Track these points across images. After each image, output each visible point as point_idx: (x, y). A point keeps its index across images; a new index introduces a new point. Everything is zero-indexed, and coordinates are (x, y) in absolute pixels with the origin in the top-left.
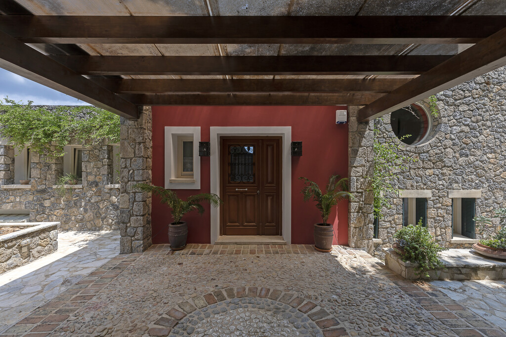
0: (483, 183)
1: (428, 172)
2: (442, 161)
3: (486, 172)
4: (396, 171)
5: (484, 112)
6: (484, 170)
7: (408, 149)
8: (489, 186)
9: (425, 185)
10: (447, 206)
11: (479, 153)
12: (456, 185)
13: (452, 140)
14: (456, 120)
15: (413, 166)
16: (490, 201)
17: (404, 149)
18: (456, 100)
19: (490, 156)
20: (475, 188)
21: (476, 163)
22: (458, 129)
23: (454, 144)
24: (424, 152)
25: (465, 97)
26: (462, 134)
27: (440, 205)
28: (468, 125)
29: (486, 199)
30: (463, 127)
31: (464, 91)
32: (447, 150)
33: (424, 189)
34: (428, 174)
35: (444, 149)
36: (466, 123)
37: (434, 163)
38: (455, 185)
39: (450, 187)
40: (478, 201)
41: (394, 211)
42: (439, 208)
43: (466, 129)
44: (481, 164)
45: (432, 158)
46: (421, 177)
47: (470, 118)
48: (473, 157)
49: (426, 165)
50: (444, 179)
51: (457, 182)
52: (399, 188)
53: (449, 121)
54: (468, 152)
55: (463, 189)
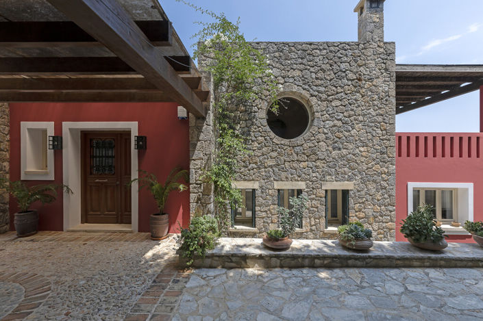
0: (355, 175)
1: (303, 165)
2: (315, 154)
3: (358, 164)
4: (271, 164)
5: (356, 107)
6: (357, 163)
7: (282, 142)
8: (361, 178)
9: (299, 177)
10: (321, 197)
11: (351, 146)
12: (330, 177)
13: (325, 134)
14: (329, 114)
15: (288, 159)
16: (363, 193)
17: (278, 143)
18: (329, 96)
19: (362, 149)
20: (348, 181)
21: (348, 156)
22: (331, 123)
23: (327, 138)
24: (298, 146)
25: (337, 93)
26: (334, 128)
27: (314, 196)
28: (340, 120)
29: (358, 191)
30: (336, 122)
31: (336, 87)
32: (320, 143)
33: (298, 181)
34: (302, 166)
35: (318, 142)
36: (338, 118)
37: (307, 156)
38: (328, 178)
39: (323, 179)
40: (351, 193)
41: (270, 202)
42: (313, 199)
43: (339, 123)
44: (354, 157)
45: (305, 151)
46: (296, 170)
47: (343, 113)
48: (345, 150)
49: (300, 158)
50: (318, 172)
51: (330, 175)
52: (274, 180)
53: (322, 115)
54: (341, 146)
55: (337, 181)
